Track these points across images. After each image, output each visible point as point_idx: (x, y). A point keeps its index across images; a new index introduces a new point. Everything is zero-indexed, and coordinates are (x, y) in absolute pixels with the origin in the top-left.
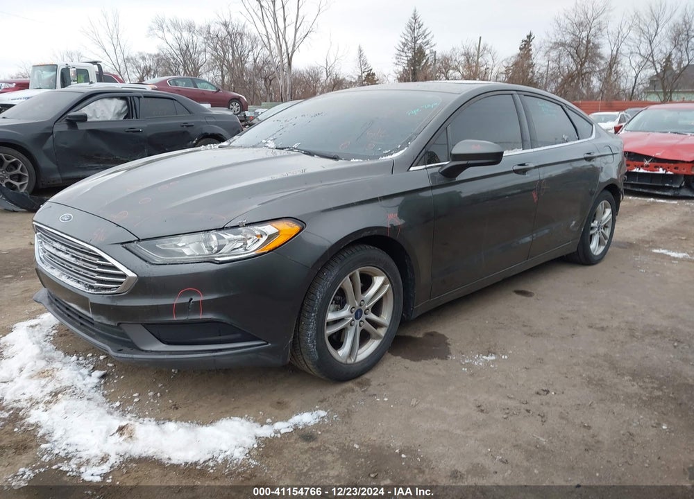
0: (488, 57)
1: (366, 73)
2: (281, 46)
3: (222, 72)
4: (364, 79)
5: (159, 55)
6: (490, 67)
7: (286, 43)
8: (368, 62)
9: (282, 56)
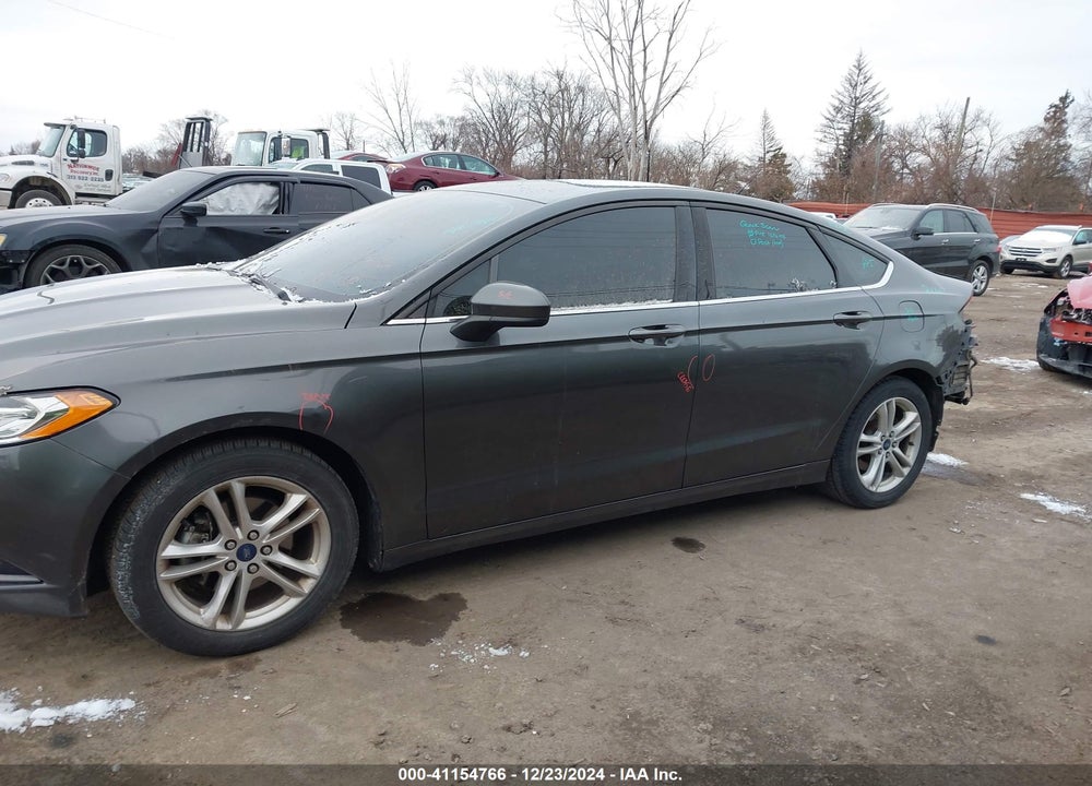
0: (983, 134)
1: (771, 154)
2: (636, 108)
3: (546, 145)
4: (767, 162)
5: (463, 118)
6: (986, 149)
7: (644, 104)
8: (777, 137)
9: (636, 125)
